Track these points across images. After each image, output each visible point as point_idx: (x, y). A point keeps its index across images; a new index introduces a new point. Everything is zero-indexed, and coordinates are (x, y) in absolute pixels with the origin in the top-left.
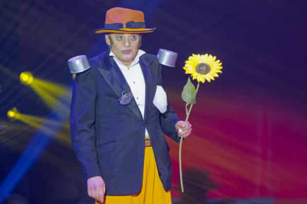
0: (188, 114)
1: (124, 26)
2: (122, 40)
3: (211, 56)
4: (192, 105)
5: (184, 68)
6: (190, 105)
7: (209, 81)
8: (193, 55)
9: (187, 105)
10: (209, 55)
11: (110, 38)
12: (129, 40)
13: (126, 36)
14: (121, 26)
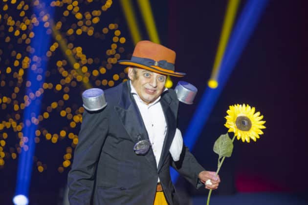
0: (220, 165)
1: (156, 64)
2: (150, 78)
3: (249, 107)
4: (224, 158)
5: (225, 125)
6: (222, 158)
7: (243, 141)
8: (230, 107)
9: (220, 157)
10: (246, 106)
11: (135, 73)
12: (156, 80)
13: (155, 75)
14: (152, 62)
